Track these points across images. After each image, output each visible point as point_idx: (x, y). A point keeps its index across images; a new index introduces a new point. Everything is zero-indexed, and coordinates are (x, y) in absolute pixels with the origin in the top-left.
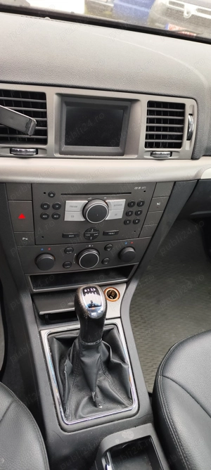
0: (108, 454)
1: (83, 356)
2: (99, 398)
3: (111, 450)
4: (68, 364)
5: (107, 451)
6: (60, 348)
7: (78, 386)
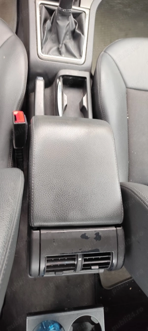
0: (61, 78)
1: (59, 20)
2: (63, 50)
3: (63, 76)
4: (49, 23)
5: (61, 76)
6: (46, 14)
7: (52, 40)
